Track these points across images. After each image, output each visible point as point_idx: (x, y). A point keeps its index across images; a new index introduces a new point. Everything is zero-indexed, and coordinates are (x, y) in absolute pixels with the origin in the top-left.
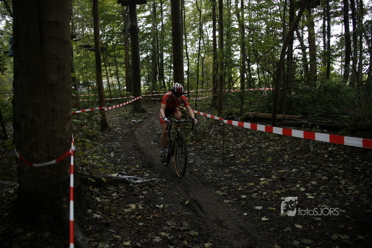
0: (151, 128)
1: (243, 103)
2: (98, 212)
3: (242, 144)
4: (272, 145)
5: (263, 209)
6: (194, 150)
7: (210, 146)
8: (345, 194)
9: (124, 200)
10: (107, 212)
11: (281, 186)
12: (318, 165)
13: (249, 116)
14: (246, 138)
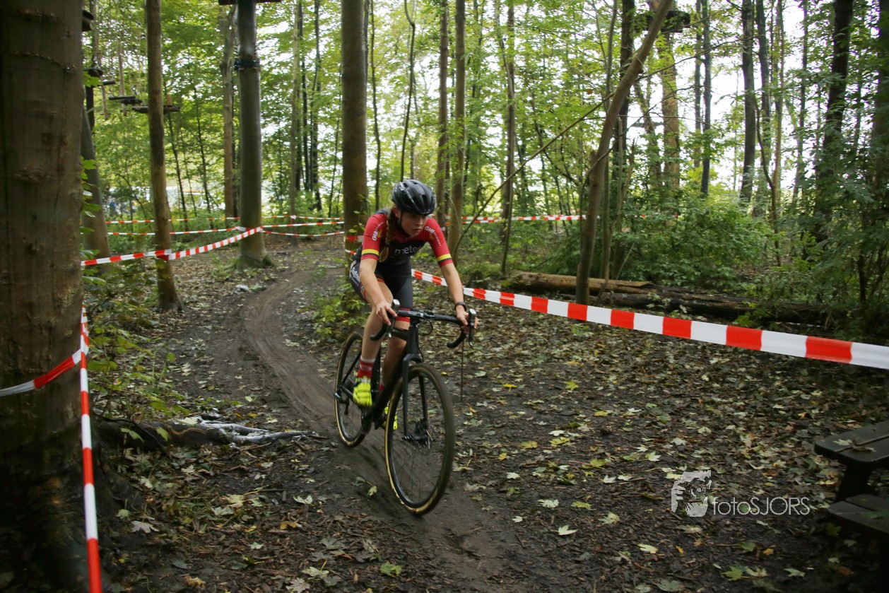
0: (284, 306)
1: (507, 250)
2: (145, 516)
3: (507, 347)
4: (577, 351)
5: (560, 506)
7: (429, 352)
8: (752, 468)
9: (213, 485)
10: (170, 515)
11: (601, 451)
12: (688, 399)
13: (522, 281)
14: (516, 332)
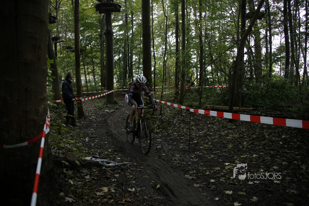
0: (122, 117)
1: (201, 98)
2: (70, 195)
3: (204, 132)
4: (231, 133)
5: (233, 193)
6: (161, 137)
7: (175, 133)
9: (96, 183)
10: (80, 195)
12: (276, 151)
13: (207, 108)
14: (207, 126)
